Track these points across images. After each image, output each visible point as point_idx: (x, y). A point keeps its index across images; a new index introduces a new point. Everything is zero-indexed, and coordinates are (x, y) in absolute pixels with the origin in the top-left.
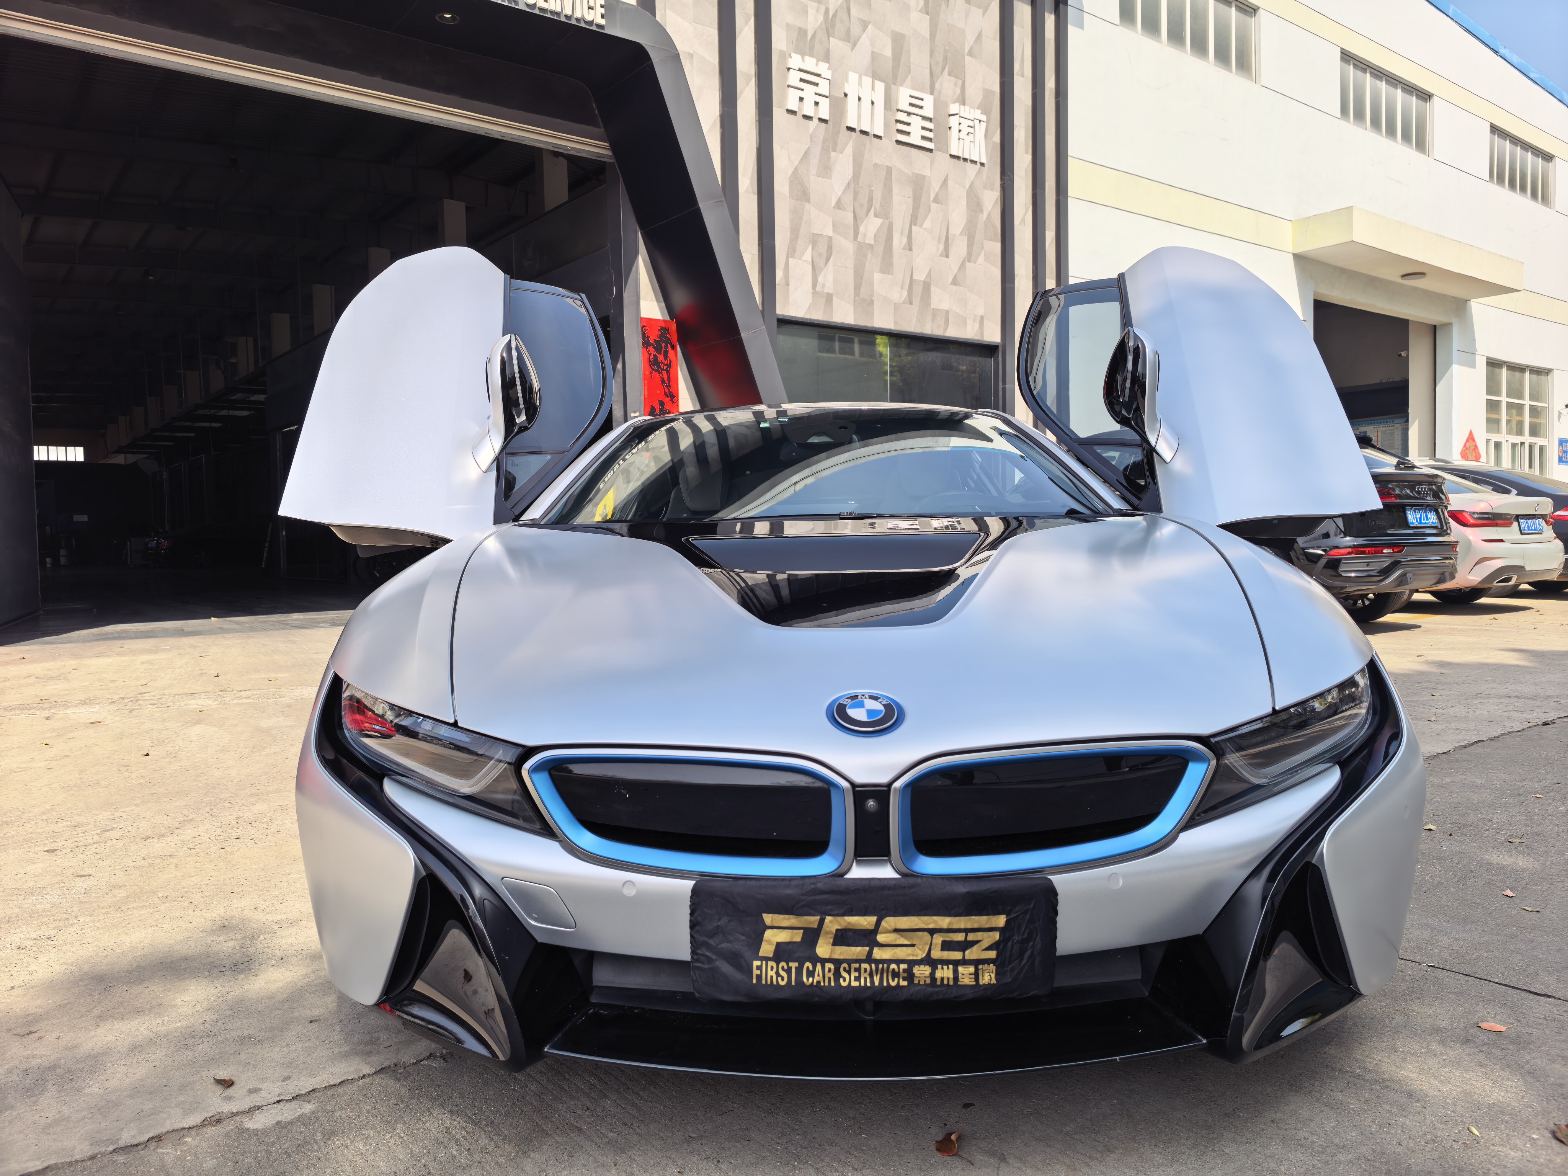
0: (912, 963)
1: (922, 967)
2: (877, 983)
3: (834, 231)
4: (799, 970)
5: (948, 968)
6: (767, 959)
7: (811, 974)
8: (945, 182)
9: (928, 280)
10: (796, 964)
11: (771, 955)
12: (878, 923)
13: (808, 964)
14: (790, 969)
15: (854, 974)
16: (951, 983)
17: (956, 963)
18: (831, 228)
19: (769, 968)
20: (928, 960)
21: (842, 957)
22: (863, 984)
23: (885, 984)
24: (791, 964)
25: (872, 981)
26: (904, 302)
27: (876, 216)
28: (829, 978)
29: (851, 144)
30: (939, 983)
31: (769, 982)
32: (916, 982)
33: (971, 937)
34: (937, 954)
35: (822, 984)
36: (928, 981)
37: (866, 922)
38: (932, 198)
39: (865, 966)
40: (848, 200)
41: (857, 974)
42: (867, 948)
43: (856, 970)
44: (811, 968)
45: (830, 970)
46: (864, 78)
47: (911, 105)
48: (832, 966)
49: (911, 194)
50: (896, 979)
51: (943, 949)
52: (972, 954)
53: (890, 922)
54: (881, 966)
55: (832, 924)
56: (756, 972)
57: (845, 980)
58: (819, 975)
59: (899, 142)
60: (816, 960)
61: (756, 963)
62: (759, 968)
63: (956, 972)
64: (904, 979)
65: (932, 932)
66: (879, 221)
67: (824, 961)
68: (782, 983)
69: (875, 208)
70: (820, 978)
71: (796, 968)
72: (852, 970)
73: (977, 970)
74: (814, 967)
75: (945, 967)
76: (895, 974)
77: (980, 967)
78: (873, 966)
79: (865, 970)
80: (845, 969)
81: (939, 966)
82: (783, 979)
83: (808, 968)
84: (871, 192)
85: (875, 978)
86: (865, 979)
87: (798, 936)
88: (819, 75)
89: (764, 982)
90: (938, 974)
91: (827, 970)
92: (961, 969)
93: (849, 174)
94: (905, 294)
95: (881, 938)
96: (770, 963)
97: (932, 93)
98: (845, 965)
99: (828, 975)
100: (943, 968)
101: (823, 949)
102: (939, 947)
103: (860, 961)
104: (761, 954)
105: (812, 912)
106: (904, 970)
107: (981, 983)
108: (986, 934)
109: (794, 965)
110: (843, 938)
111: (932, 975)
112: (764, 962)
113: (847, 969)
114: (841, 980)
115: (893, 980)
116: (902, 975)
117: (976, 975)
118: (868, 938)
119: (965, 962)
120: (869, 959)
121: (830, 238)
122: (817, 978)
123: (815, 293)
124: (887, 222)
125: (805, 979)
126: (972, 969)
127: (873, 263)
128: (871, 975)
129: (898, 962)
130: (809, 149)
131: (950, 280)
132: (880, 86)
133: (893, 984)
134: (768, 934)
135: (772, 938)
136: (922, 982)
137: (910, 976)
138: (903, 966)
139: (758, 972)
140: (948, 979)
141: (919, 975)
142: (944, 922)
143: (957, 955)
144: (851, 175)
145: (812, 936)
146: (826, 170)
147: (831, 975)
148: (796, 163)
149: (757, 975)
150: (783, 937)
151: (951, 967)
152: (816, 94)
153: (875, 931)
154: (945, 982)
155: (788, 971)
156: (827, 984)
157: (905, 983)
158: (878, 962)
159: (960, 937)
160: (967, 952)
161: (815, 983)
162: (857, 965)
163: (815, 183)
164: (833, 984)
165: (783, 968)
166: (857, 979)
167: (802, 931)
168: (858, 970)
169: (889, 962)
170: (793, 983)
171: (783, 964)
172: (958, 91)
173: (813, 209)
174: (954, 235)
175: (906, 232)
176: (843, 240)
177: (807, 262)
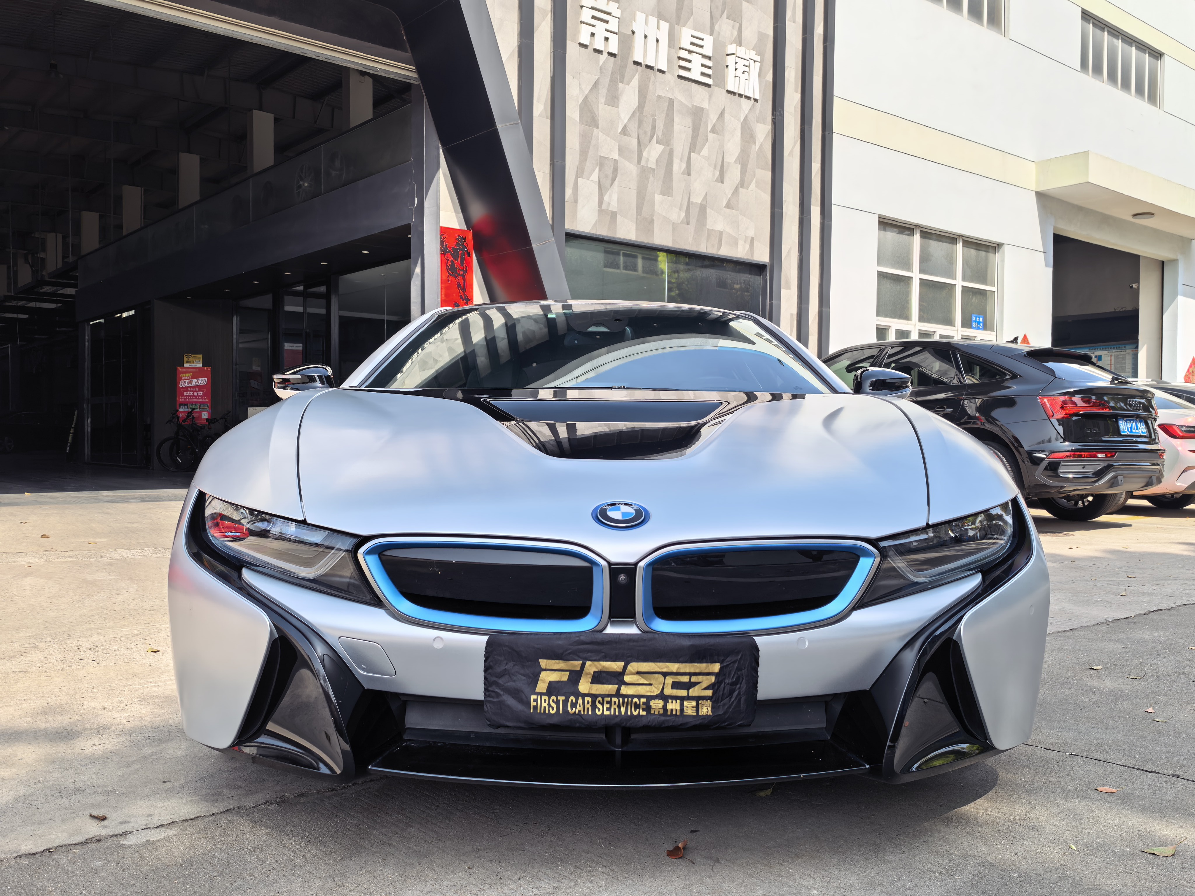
0: (649, 698)
1: (657, 701)
2: (623, 713)
3: (619, 155)
4: (565, 702)
5: (676, 702)
6: (542, 694)
7: (574, 705)
8: (722, 114)
9: (704, 203)
10: (563, 698)
11: (545, 691)
12: (625, 667)
13: (572, 698)
14: (558, 701)
15: (607, 706)
16: (678, 713)
17: (682, 699)
18: (617, 151)
19: (543, 701)
20: (662, 696)
21: (597, 693)
22: (612, 713)
23: (629, 713)
24: (559, 698)
25: (620, 711)
26: (682, 222)
27: (658, 142)
28: (588, 709)
29: (637, 77)
30: (669, 713)
31: (542, 711)
32: (652, 712)
33: (694, 679)
34: (668, 691)
35: (582, 713)
36: (661, 712)
37: (616, 666)
38: (709, 129)
39: (614, 699)
40: (633, 128)
41: (608, 706)
42: (617, 686)
43: (608, 702)
44: (574, 701)
45: (588, 702)
46: (650, 17)
47: (692, 44)
48: (590, 699)
49: (690, 125)
50: (638, 710)
51: (672, 688)
52: (694, 692)
53: (634, 666)
54: (626, 699)
55: (591, 667)
56: (533, 704)
57: (599, 710)
58: (580, 706)
59: (680, 77)
60: (578, 694)
61: (534, 697)
62: (536, 700)
63: (682, 705)
64: (643, 710)
65: (665, 674)
66: (661, 147)
67: (584, 696)
68: (552, 712)
69: (658, 136)
70: (581, 708)
71: (563, 700)
72: (605, 703)
73: (697, 704)
74: (577, 700)
75: (674, 701)
76: (637, 706)
77: (700, 702)
78: (621, 699)
79: (615, 703)
80: (599, 702)
81: (670, 701)
82: (553, 709)
83: (572, 701)
84: (654, 121)
85: (622, 708)
86: (615, 709)
87: (565, 677)
88: (609, 14)
89: (539, 711)
90: (669, 707)
91: (586, 702)
92: (686, 703)
93: (635, 104)
94: (683, 215)
95: (627, 679)
96: (544, 697)
97: (711, 34)
98: (600, 699)
99: (587, 706)
100: (672, 702)
101: (584, 686)
102: (670, 686)
103: (611, 696)
104: (537, 690)
105: (576, 658)
106: (644, 703)
107: (700, 714)
108: (705, 677)
109: (562, 698)
110: (598, 678)
111: (664, 708)
112: (539, 697)
113: (601, 701)
114: (597, 710)
115: (635, 711)
116: (642, 706)
117: (697, 708)
118: (617, 678)
119: (689, 698)
120: (618, 694)
121: (616, 161)
122: (578, 708)
123: (601, 211)
124: (668, 148)
125: (569, 709)
126: (694, 703)
127: (654, 185)
128: (619, 707)
129: (640, 697)
130: (598, 79)
131: (724, 204)
132: (665, 26)
133: (635, 713)
134: (543, 675)
135: (546, 678)
136: (657, 713)
137: (648, 708)
138: (643, 700)
139: (535, 704)
140: (676, 710)
141: (654, 707)
142: (674, 667)
143: (683, 693)
144: (637, 105)
145: (576, 676)
146: (613, 99)
147: (589, 706)
148: (586, 92)
149: (534, 706)
150: (554, 677)
151: (678, 701)
152: (606, 30)
153: (623, 673)
154: (674, 713)
155: (557, 703)
156: (586, 713)
157: (644, 713)
158: (624, 696)
159: (685, 679)
160: (690, 690)
161: (577, 712)
162: (609, 699)
163: (603, 110)
164: (590, 713)
165: (553, 700)
166: (608, 709)
167: (568, 673)
168: (609, 702)
169: (633, 696)
170: (561, 712)
171: (553, 697)
172: (736, 33)
173: (601, 134)
174: (729, 163)
175: (685, 159)
176: (627, 164)
177: (594, 182)
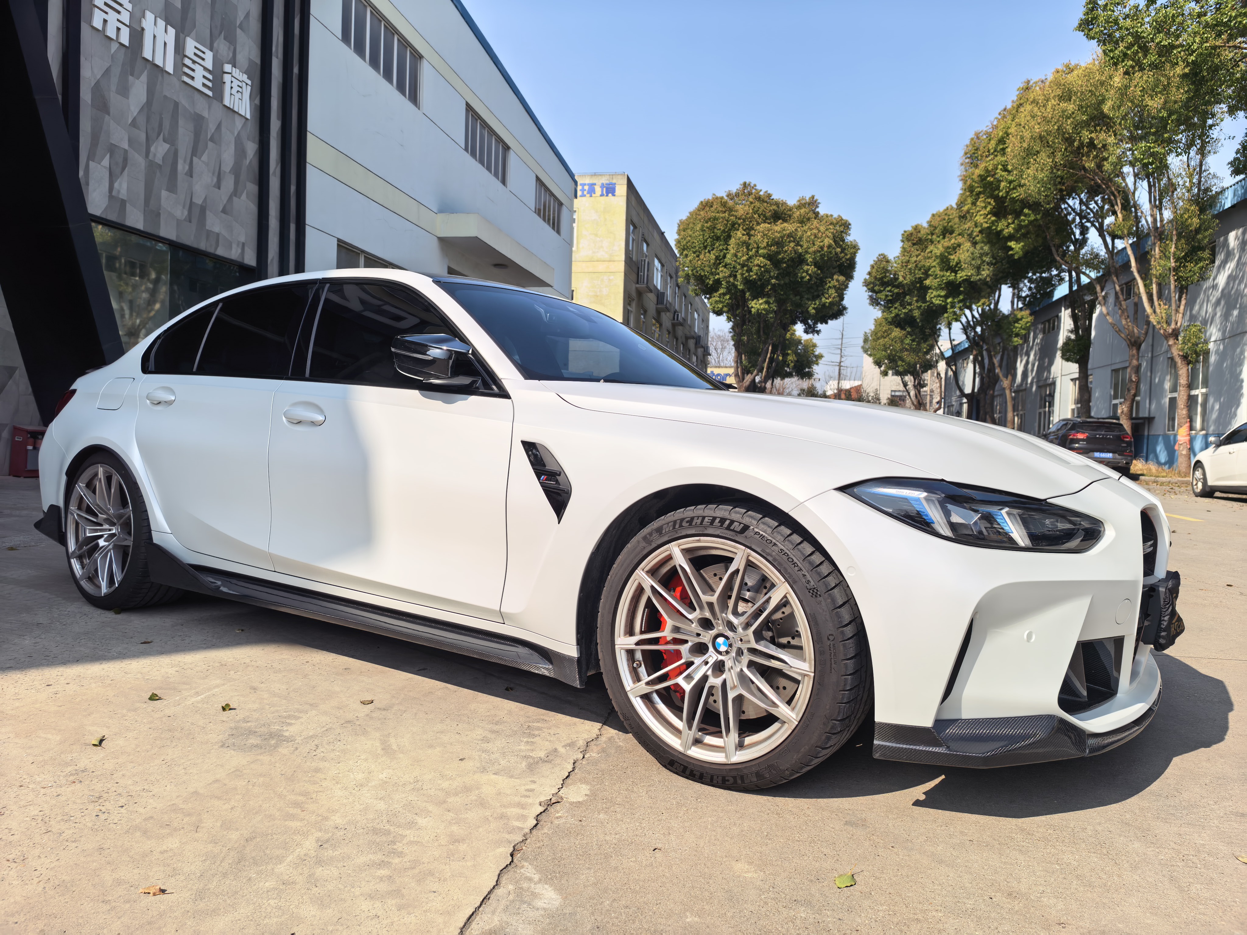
3: (130, 145)
8: (219, 127)
9: (204, 205)
18: (127, 142)
26: (185, 220)
27: (164, 141)
29: (146, 73)
38: (209, 137)
40: (142, 121)
46: (159, 20)
47: (195, 54)
49: (193, 129)
59: (184, 83)
66: (167, 146)
69: (164, 134)
84: (161, 119)
88: (121, 5)
93: (144, 98)
94: (186, 213)
97: (211, 50)
121: (126, 151)
123: (111, 197)
124: (173, 148)
127: (161, 181)
130: (110, 66)
131: (221, 209)
132: (172, 31)
144: (145, 100)
146: (124, 91)
148: (98, 77)
152: (118, 20)
163: (114, 99)
172: (231, 55)
173: (112, 121)
174: (225, 172)
175: (188, 161)
176: (136, 155)
177: (105, 167)
